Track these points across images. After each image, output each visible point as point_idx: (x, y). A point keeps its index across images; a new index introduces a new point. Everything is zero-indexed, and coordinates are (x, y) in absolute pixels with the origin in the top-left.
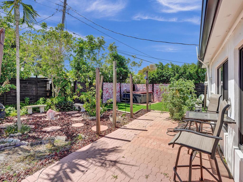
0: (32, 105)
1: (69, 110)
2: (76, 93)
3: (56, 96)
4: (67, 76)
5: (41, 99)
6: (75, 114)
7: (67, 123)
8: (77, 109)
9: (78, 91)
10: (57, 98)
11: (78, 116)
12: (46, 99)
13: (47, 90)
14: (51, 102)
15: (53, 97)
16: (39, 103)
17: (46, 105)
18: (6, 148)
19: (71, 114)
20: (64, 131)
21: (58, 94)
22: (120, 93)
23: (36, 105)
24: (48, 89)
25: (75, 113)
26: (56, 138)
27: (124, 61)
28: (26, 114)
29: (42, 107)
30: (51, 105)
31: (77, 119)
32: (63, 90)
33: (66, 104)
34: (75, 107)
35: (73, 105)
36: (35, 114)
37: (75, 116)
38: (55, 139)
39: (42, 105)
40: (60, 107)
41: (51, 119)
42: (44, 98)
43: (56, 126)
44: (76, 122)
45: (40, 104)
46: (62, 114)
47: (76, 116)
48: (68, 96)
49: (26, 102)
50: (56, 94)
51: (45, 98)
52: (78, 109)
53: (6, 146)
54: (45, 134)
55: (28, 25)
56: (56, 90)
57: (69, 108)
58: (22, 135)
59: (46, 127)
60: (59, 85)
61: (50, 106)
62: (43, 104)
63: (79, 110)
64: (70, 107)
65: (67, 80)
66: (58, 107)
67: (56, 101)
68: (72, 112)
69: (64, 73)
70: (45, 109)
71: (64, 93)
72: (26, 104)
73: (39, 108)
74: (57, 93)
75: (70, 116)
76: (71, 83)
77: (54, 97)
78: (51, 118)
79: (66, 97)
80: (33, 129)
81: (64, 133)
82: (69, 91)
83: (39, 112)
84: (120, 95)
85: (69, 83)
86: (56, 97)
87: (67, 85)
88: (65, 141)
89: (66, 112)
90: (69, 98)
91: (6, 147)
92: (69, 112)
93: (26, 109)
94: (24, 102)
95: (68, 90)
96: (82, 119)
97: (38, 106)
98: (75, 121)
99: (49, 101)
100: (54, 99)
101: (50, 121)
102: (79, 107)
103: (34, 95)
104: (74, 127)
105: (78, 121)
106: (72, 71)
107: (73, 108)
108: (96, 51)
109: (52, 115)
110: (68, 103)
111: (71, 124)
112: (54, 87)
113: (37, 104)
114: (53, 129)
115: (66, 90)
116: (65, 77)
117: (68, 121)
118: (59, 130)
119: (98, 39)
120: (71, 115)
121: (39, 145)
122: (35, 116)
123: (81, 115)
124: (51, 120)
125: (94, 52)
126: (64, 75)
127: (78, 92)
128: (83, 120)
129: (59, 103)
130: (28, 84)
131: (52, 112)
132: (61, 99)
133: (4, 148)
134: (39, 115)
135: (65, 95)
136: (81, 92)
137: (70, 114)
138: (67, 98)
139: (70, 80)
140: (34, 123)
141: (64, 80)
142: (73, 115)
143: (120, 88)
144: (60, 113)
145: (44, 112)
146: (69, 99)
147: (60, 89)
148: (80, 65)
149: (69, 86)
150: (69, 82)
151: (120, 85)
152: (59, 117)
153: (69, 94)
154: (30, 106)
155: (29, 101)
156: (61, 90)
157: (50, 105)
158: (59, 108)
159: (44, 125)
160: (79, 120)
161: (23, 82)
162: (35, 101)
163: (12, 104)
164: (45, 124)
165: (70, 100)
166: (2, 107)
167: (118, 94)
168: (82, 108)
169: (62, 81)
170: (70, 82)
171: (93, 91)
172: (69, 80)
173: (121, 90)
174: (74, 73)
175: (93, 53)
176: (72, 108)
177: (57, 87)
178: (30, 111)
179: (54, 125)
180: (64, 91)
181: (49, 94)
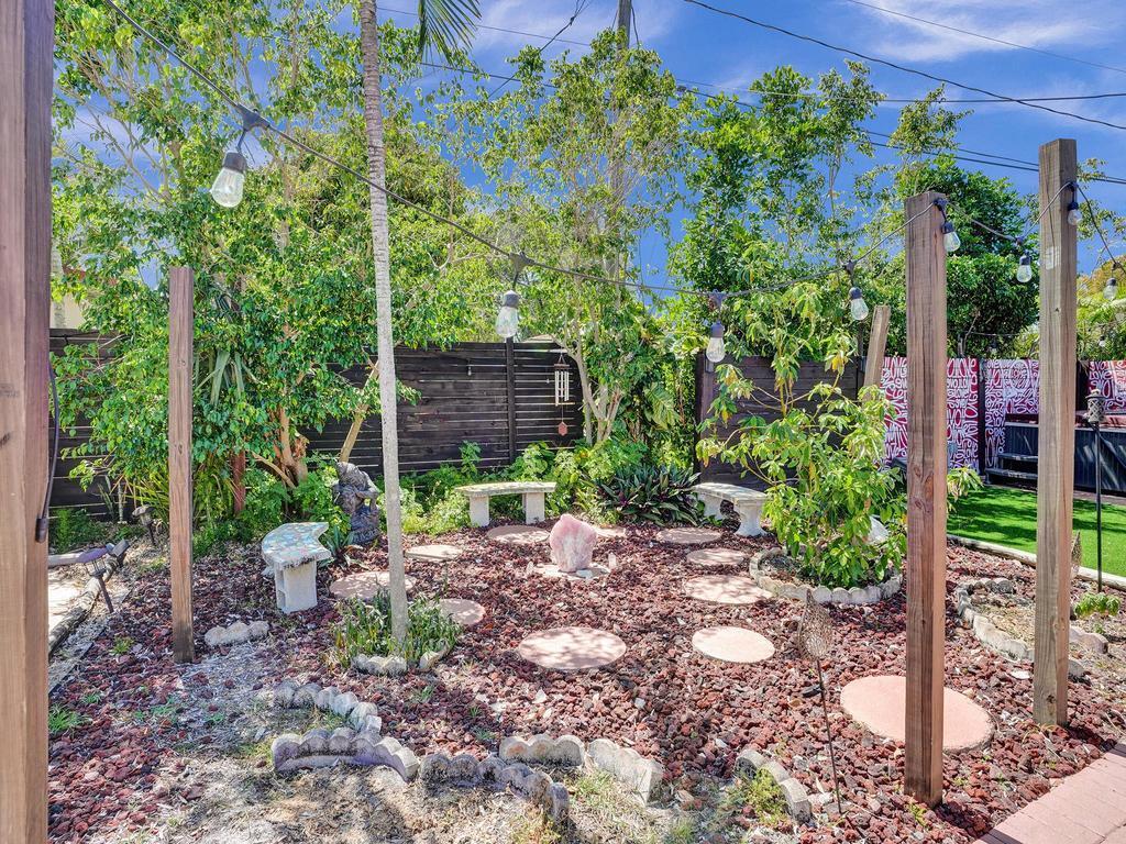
0: (491, 480)
1: (667, 517)
2: (708, 423)
3: (599, 438)
4: (656, 329)
5: (532, 451)
6: (708, 552)
7: (663, 618)
8: (712, 517)
9: (724, 408)
10: (605, 448)
11: (723, 570)
12: (556, 452)
13: (557, 403)
14: (579, 468)
15: (589, 440)
16: (519, 472)
17: (553, 484)
18: (305, 761)
19: (684, 547)
20: (643, 690)
21: (609, 425)
22: (981, 420)
23: (510, 480)
24: (561, 400)
25: (708, 545)
26: (585, 756)
27: (1006, 213)
28: (465, 526)
29: (536, 492)
30: (576, 483)
31: (719, 588)
32: (636, 404)
33: (653, 485)
34: (702, 504)
35: (689, 492)
36: (500, 527)
37: (704, 563)
38: (579, 757)
39: (535, 484)
40: (624, 499)
41: (572, 573)
42: (544, 445)
43: (596, 632)
44: (715, 612)
45: (526, 476)
46: (632, 539)
47: (710, 563)
48: (661, 435)
49: (468, 465)
50: (601, 427)
51: (550, 445)
52: (720, 516)
53: (306, 748)
54: (526, 688)
55: (445, 50)
56: (600, 406)
57: (668, 506)
58: (406, 674)
59: (538, 628)
60: (612, 378)
61: (572, 492)
62: (540, 476)
63: (726, 522)
64: (674, 500)
65: (655, 352)
66: (611, 498)
67: (600, 464)
68: (686, 531)
69: (641, 313)
70: (547, 504)
71: (644, 421)
72: (465, 474)
73: (519, 497)
74: (607, 421)
75: (674, 559)
76: (675, 367)
77: (594, 441)
78: (570, 566)
79: (649, 441)
80: (473, 629)
81: (640, 703)
82: (665, 412)
83: (519, 519)
84: (981, 436)
85: (664, 367)
86: (599, 444)
87: (656, 379)
88: (652, 798)
89: (655, 527)
90: (668, 445)
91: (308, 753)
92: (673, 535)
93: (463, 502)
94: (459, 466)
95: (661, 407)
96: (754, 600)
97: (515, 490)
98: (710, 603)
99: (566, 460)
100: (590, 454)
101: (568, 584)
102: (727, 506)
103: (500, 432)
104: (711, 659)
105: (727, 608)
106: (680, 302)
107: (692, 511)
108: (816, 166)
109: (579, 547)
110: (661, 476)
111: (688, 633)
112: (594, 388)
113: (511, 477)
114: (576, 659)
115: (649, 407)
116: (644, 334)
117: (666, 598)
118: (610, 669)
119: (828, 85)
120: (683, 556)
121: (476, 795)
122: (502, 539)
123: (747, 560)
124: (570, 578)
125: (805, 171)
126: (638, 319)
127: (725, 416)
128: (761, 604)
129: (617, 476)
130: (472, 377)
131: (576, 530)
132: (625, 452)
133: (297, 762)
134: (520, 538)
135: (649, 435)
136: (742, 413)
137: (678, 546)
138: (660, 446)
139: (671, 350)
140: (486, 586)
141: (638, 349)
142: (692, 558)
143: (980, 387)
144: (622, 533)
145: (542, 519)
146: (669, 456)
147: (623, 401)
148: (722, 259)
149: (665, 385)
150: (668, 362)
151: (976, 369)
152: (613, 561)
153: (669, 426)
154: (479, 487)
155: (478, 459)
156: (628, 404)
157: (571, 486)
158: (617, 506)
159: (533, 608)
160: (736, 601)
161: (452, 369)
162: (503, 462)
163: (410, 474)
164: (538, 602)
165: (676, 461)
166: (367, 488)
167: (962, 432)
168: (748, 517)
169: (630, 355)
170: (669, 358)
171: (830, 409)
172: (666, 348)
173: (988, 403)
174: (692, 309)
175: (802, 178)
176: (685, 506)
177: (604, 389)
178: (480, 515)
179: (582, 621)
180: (639, 407)
181: (568, 429)
